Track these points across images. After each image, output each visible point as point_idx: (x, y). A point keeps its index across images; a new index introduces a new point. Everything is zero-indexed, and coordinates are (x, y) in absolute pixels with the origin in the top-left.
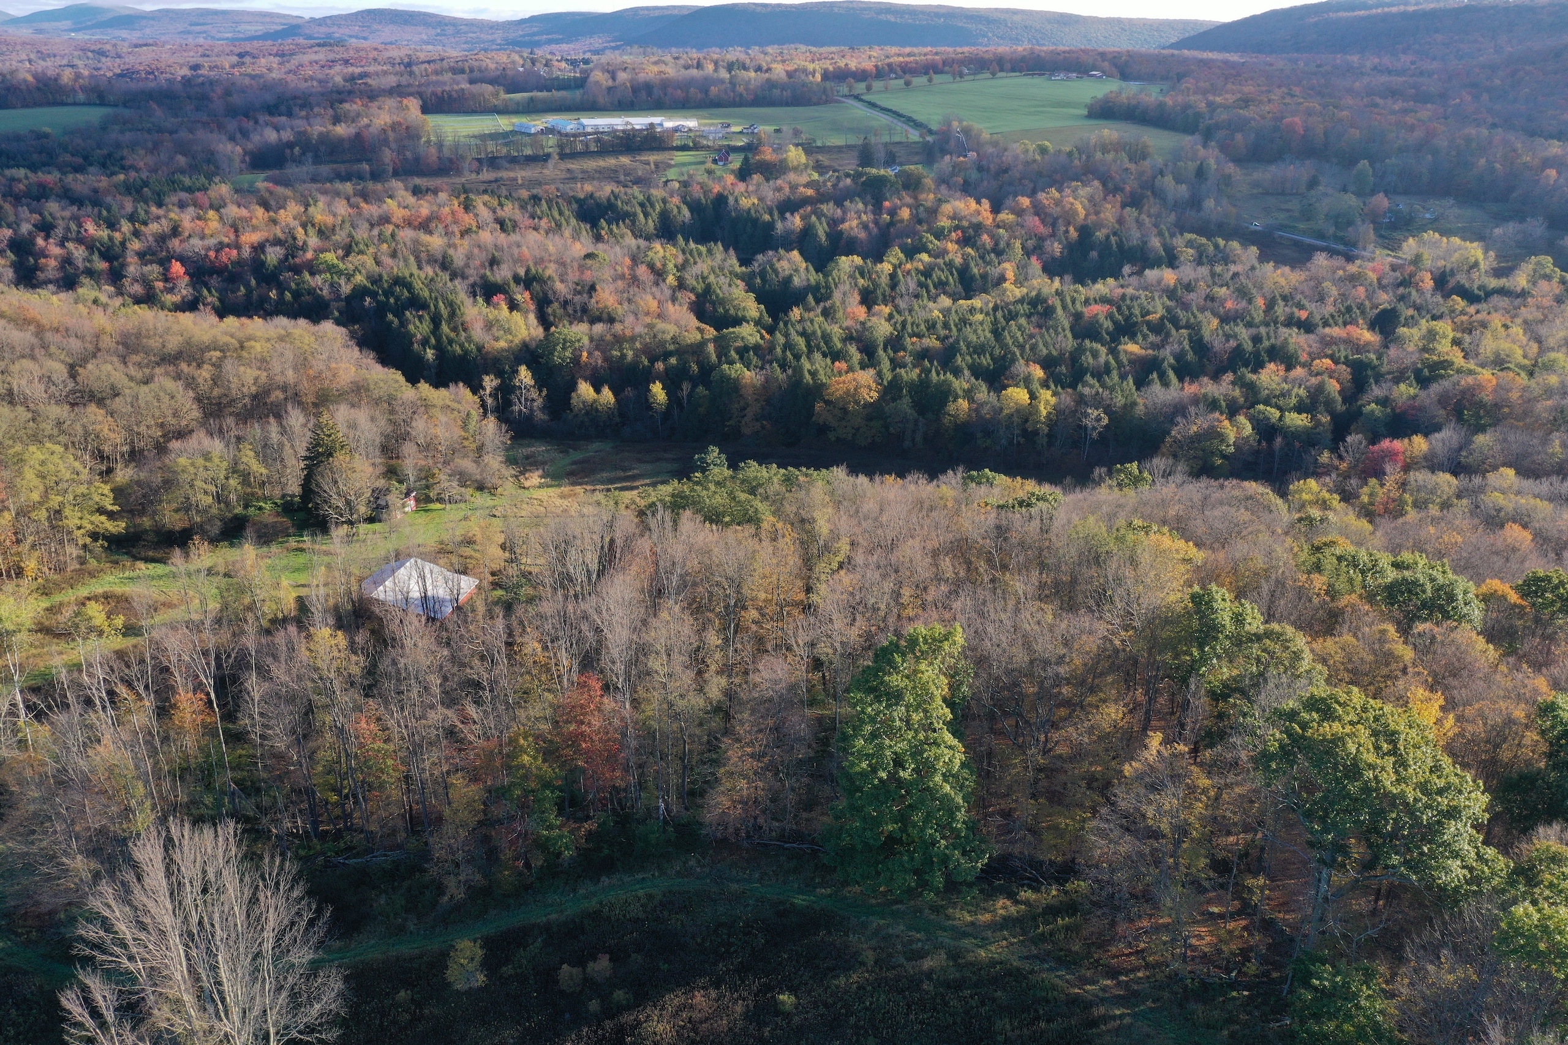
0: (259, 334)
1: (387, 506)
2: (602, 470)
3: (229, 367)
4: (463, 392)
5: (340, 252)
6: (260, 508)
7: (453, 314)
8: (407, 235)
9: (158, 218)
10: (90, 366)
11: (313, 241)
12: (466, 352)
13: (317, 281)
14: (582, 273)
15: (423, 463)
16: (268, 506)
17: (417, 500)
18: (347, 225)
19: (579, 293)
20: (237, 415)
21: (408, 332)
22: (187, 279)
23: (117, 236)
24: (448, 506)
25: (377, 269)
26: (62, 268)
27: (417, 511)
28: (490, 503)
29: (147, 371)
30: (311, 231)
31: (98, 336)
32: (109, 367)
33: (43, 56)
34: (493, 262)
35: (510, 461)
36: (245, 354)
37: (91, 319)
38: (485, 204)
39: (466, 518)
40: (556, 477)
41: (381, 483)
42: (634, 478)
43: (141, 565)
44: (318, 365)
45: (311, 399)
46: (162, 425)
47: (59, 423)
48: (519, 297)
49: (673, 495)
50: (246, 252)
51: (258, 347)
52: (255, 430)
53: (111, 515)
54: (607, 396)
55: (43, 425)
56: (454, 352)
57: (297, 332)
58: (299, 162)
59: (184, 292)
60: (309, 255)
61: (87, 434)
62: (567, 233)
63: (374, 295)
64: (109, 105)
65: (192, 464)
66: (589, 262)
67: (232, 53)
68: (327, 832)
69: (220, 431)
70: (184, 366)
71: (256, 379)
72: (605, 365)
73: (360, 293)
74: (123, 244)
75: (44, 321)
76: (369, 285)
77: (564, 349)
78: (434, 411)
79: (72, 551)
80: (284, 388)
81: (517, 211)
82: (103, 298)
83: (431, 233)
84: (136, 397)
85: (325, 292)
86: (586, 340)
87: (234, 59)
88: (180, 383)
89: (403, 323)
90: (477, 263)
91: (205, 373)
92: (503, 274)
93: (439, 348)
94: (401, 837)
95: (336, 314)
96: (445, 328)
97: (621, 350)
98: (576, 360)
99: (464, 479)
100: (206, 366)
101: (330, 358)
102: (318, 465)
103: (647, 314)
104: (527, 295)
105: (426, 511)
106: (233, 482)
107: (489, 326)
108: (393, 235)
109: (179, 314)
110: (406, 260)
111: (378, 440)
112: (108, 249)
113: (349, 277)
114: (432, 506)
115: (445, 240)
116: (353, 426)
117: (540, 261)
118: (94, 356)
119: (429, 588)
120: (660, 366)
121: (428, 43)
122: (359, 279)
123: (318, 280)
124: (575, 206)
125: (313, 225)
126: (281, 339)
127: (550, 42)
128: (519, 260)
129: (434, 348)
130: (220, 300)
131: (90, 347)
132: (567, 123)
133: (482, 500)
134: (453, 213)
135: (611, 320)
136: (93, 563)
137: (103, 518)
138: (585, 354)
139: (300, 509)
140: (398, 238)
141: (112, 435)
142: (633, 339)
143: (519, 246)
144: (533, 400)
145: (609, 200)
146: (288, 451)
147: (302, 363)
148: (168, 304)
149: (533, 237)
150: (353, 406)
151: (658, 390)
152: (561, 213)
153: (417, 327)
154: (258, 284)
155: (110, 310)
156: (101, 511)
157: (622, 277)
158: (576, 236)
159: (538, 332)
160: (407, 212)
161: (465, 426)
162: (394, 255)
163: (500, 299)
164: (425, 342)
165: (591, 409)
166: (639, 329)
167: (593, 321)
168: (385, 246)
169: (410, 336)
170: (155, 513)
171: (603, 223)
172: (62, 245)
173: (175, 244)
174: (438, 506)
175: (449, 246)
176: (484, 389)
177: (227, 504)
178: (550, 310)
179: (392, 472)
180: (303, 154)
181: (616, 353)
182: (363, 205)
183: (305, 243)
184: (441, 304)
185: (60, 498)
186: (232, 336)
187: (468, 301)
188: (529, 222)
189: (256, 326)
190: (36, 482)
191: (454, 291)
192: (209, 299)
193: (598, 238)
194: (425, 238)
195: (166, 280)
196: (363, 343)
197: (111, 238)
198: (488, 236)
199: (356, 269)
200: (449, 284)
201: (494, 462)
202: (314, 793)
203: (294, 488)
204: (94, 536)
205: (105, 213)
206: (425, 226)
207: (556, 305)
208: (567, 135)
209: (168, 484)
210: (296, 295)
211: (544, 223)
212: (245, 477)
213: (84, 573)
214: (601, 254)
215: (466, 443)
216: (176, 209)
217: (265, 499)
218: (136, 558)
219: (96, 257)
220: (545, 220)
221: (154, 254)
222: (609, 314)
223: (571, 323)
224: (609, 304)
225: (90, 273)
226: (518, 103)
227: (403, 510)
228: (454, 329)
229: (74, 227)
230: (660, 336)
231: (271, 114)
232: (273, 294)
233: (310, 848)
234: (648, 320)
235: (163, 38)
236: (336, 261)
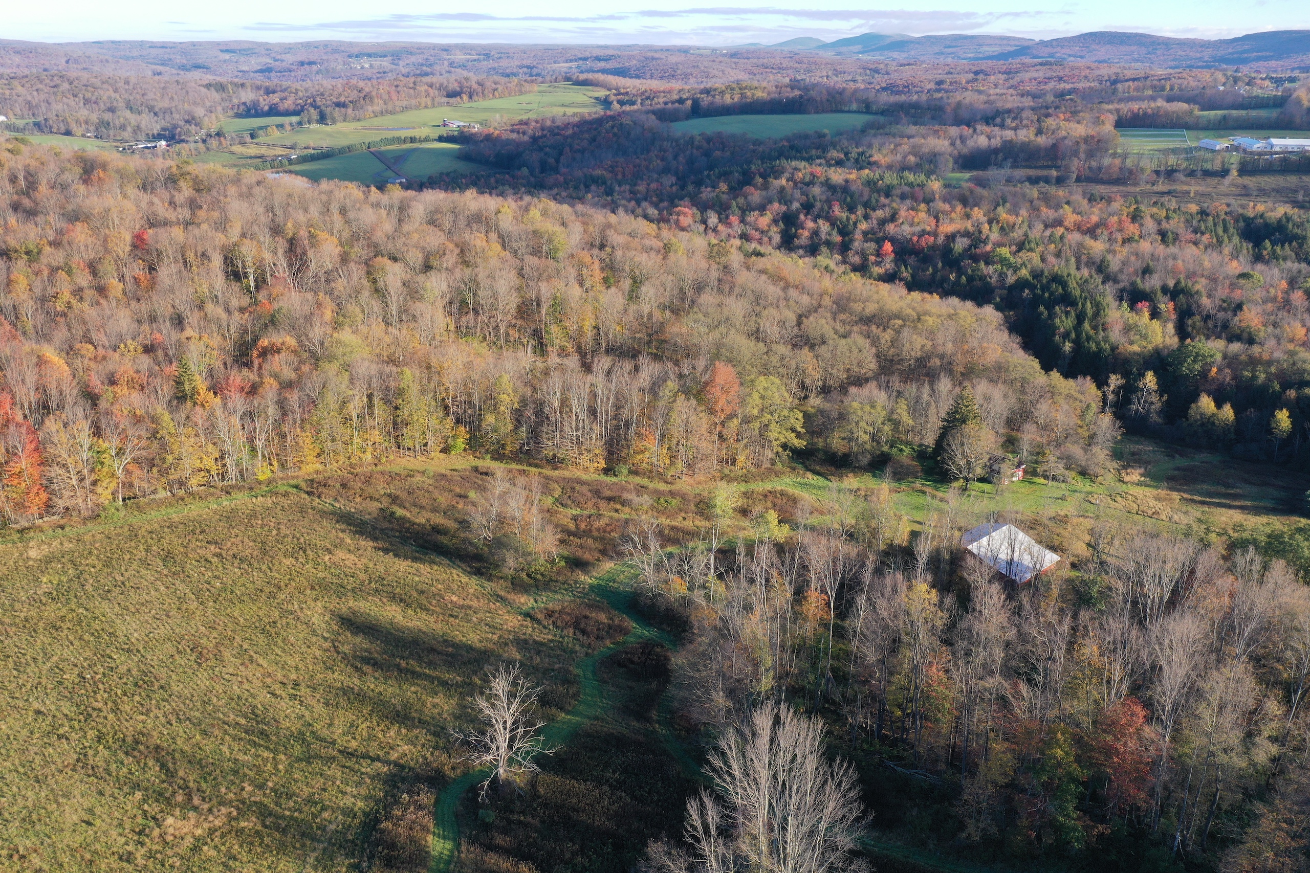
0: (934, 310)
1: (999, 473)
2: (1203, 482)
3: (906, 334)
4: (1089, 385)
5: (1014, 248)
6: (901, 450)
7: (1097, 314)
8: (1075, 237)
9: (884, 206)
10: (811, 318)
11: (995, 236)
12: (1100, 350)
13: (989, 270)
14: (1232, 290)
15: (1039, 439)
16: (907, 450)
17: (1025, 472)
18: (1026, 224)
19: (1225, 310)
20: (901, 373)
21: (1054, 324)
22: (893, 255)
23: (853, 217)
24: (1051, 483)
25: (1041, 265)
26: (811, 238)
27: (1023, 481)
28: (1088, 488)
29: (848, 328)
30: (995, 228)
31: (821, 295)
32: (824, 321)
33: (837, 73)
34: (1147, 271)
35: (1116, 455)
36: (919, 325)
37: (820, 282)
38: (1152, 216)
39: (1063, 498)
40: (1155, 478)
41: (999, 453)
42: (1235, 497)
43: (809, 475)
44: (973, 343)
45: (960, 369)
46: (848, 371)
47: (782, 358)
48: (1162, 306)
49: (1269, 536)
50: (941, 239)
51: (930, 321)
52: (911, 389)
53: (799, 435)
54: (1228, 412)
55: (772, 359)
56: (1089, 348)
57: (963, 313)
58: (1000, 166)
59: (888, 266)
60: (988, 248)
61: (797, 368)
62: (1227, 250)
63: (1032, 287)
64: (871, 113)
65: (862, 409)
66: (1242, 281)
67: (970, 71)
68: (887, 736)
69: (887, 387)
70: (874, 328)
71: (923, 346)
72: (1233, 383)
73: (1022, 284)
74: (855, 224)
75: (791, 280)
76: (1030, 278)
77: (1194, 361)
78: (1058, 398)
79: (769, 454)
80: (942, 357)
81: (1182, 225)
82: (832, 266)
83: (1095, 238)
84: (836, 347)
85: (994, 280)
86: (1219, 357)
87: (971, 76)
88: (868, 341)
89: (1052, 316)
90: (1131, 270)
91: (887, 336)
92: (1153, 283)
93: (1077, 342)
94: (942, 766)
95: (998, 299)
96: (1087, 326)
97: (1254, 371)
98: (1204, 374)
99: (1069, 463)
100: (889, 331)
101: (983, 337)
102: (952, 428)
103: (1291, 340)
104: (1171, 305)
105: (1031, 483)
106: (887, 428)
107: (1127, 329)
108: (1062, 238)
109: (880, 283)
110: (1067, 260)
111: (1005, 414)
112: (845, 226)
113: (1016, 269)
114: (1037, 480)
115: (1107, 245)
116: (988, 399)
117: (1191, 275)
118: (816, 311)
119: (1016, 555)
120: (1292, 394)
121: (1137, 61)
122: (1024, 272)
123: (991, 269)
124: (1242, 224)
125: (998, 222)
126: (950, 317)
127: (1258, 59)
128: (1174, 272)
129: (1073, 342)
130: (913, 276)
131: (815, 303)
132: (1255, 144)
133: (1083, 485)
134: (1120, 222)
135: (1251, 341)
136: (779, 466)
137: (793, 435)
138: (1214, 370)
139: (930, 458)
140: (1066, 240)
141: (813, 373)
142: (1269, 363)
143: (1175, 258)
144: (1152, 403)
145: (1280, 221)
146: (933, 410)
147: (961, 338)
148: (875, 274)
149: (1191, 250)
150: (991, 381)
151: (1283, 418)
152: (1225, 230)
153: (1062, 322)
154: (943, 266)
155: (835, 276)
156: (793, 430)
157: (1274, 300)
158: (1235, 256)
159: (1173, 341)
160: (1079, 218)
161: (1082, 416)
162: (1058, 255)
163: (1144, 308)
164: (1066, 336)
165: (1208, 423)
166: (1278, 355)
167: (1230, 340)
168: (1053, 246)
169: (1054, 328)
170: (827, 437)
171: (1267, 243)
172: (815, 221)
173: (891, 228)
174: (1042, 481)
175: (1109, 251)
176: (1108, 386)
177: (878, 443)
178: (1190, 322)
179: (1010, 443)
180: (1005, 159)
181: (1247, 374)
182: (1044, 209)
183: (987, 237)
184: (1088, 305)
185: (769, 416)
186: (913, 309)
187: (1114, 304)
188: (1191, 236)
189: (934, 304)
190: (759, 401)
191: (1103, 294)
192: (905, 274)
193: (1258, 258)
194: (1088, 241)
195: (878, 255)
196: (1013, 328)
197: (848, 219)
198: (1145, 246)
199: (1024, 264)
200: (1101, 287)
201: (1101, 454)
202: (884, 704)
203: (930, 440)
204: (785, 446)
205: (849, 199)
206: (1092, 232)
207: (1198, 318)
208: (1252, 153)
209: (842, 416)
210: (971, 279)
211: (1205, 239)
212: (896, 424)
213: (772, 472)
214: (1256, 275)
215: (1080, 430)
216: (898, 200)
217: (907, 443)
218: (808, 469)
219: (835, 232)
220: (1207, 236)
221: (874, 234)
222: (1250, 333)
223: (1208, 338)
224: (1252, 324)
225: (828, 243)
226: (1209, 121)
227: (1011, 477)
228: (1095, 328)
229: (826, 208)
230: (1299, 365)
231: (988, 124)
232: (952, 277)
233: (871, 745)
234: (1291, 347)
235: (922, 58)
236: (1008, 255)
